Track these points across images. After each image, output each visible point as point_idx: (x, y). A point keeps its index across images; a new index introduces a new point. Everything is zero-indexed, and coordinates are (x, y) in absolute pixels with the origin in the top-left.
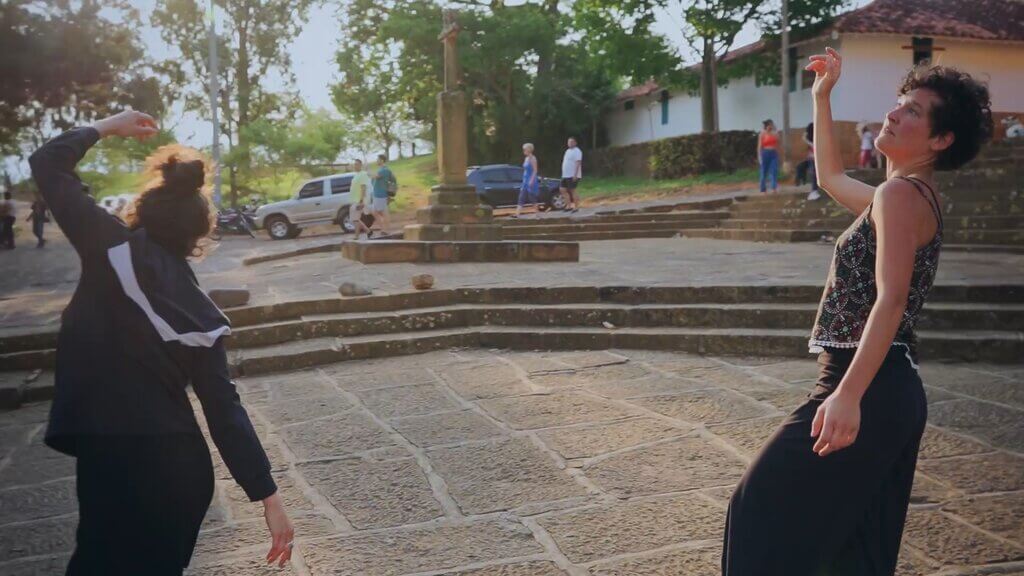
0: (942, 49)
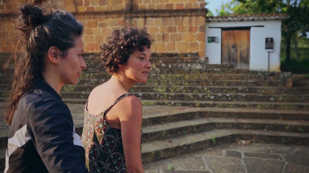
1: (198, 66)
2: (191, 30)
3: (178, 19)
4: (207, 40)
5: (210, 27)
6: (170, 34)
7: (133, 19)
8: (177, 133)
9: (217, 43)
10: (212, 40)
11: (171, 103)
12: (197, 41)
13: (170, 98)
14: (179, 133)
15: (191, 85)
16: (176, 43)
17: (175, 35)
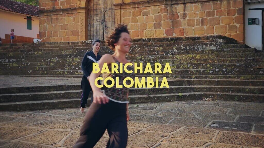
0: (34, 20)
1: (212, 47)
2: (229, 13)
3: (216, 3)
4: (247, 22)
5: (250, 9)
6: (208, 18)
7: (173, 6)
8: (158, 92)
9: (258, 24)
10: (253, 21)
11: (173, 76)
12: (235, 24)
13: (177, 73)
14: (160, 92)
15: (199, 63)
16: (215, 27)
17: (213, 19)
